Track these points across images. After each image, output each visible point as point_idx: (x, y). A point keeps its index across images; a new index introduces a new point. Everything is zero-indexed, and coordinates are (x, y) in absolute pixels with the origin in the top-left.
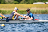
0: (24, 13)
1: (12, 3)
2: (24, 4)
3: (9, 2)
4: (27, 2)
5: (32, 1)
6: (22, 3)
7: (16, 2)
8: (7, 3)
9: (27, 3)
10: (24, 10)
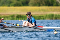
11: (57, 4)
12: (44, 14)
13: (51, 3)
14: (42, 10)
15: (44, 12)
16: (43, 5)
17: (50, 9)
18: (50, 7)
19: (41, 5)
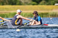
0: (44, 16)
1: (29, 4)
2: (44, 5)
3: (26, 3)
4: (48, 3)
5: (54, 2)
6: (42, 5)
7: (34, 3)
8: (24, 4)
9: (48, 5)
10: (44, 13)
11: (20, 3)
12: (8, 13)
13: (14, 3)
14: (6, 9)
15: (7, 11)
16: (7, 4)
17: (13, 8)
18: (14, 6)
19: (5, 4)
